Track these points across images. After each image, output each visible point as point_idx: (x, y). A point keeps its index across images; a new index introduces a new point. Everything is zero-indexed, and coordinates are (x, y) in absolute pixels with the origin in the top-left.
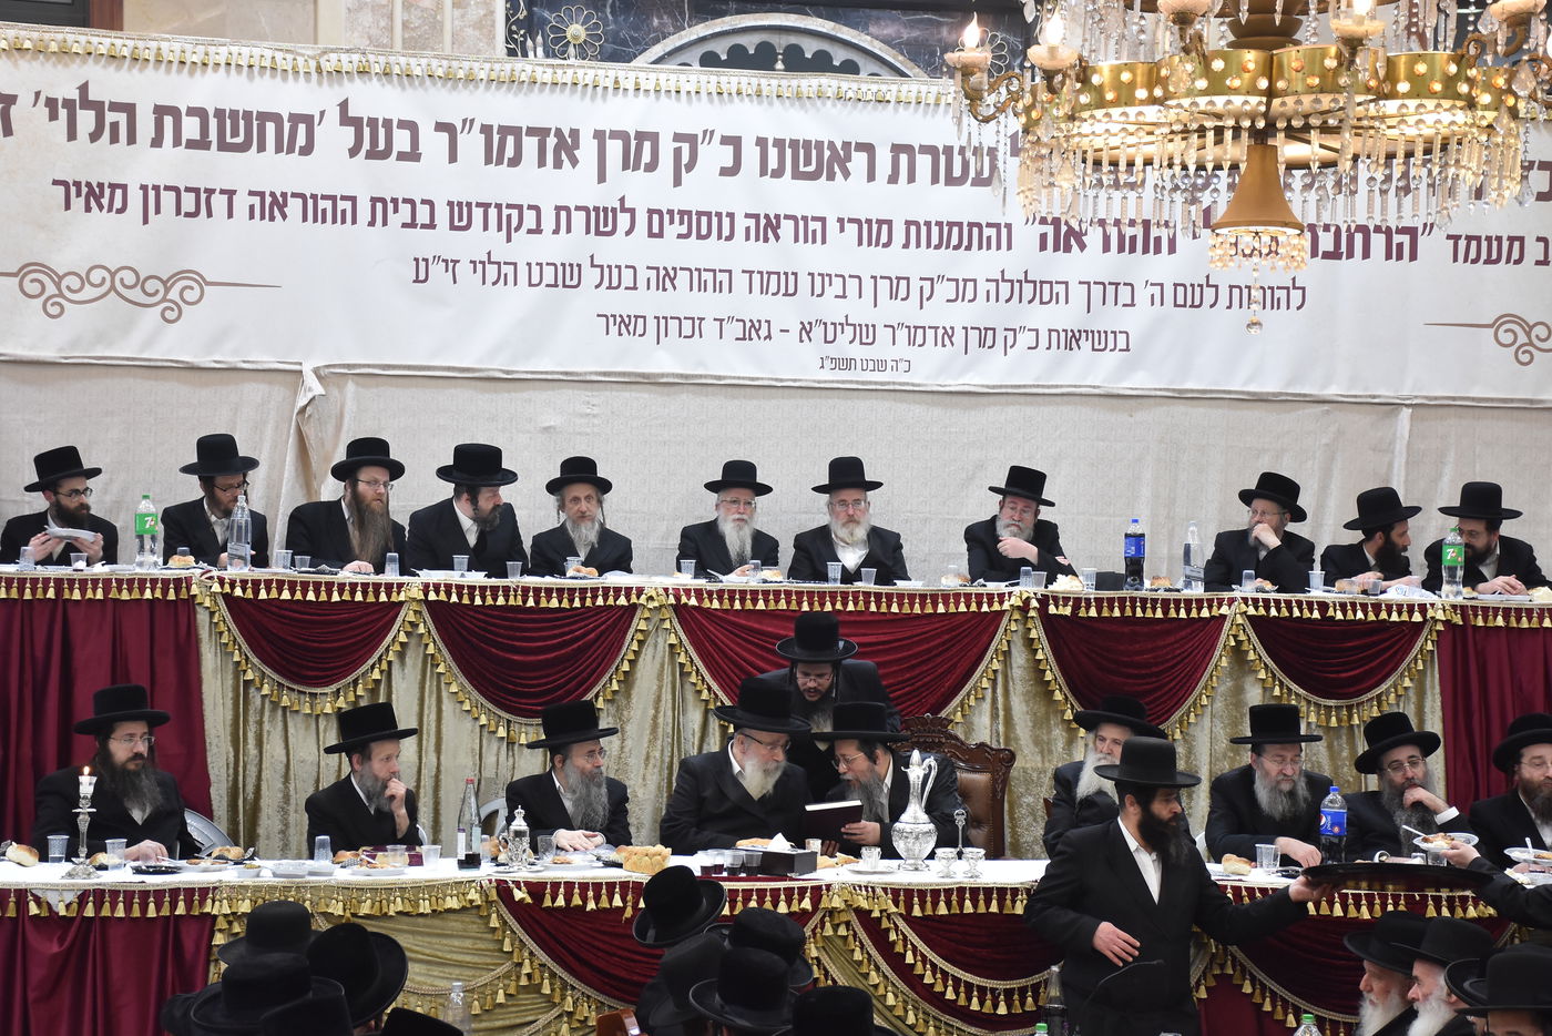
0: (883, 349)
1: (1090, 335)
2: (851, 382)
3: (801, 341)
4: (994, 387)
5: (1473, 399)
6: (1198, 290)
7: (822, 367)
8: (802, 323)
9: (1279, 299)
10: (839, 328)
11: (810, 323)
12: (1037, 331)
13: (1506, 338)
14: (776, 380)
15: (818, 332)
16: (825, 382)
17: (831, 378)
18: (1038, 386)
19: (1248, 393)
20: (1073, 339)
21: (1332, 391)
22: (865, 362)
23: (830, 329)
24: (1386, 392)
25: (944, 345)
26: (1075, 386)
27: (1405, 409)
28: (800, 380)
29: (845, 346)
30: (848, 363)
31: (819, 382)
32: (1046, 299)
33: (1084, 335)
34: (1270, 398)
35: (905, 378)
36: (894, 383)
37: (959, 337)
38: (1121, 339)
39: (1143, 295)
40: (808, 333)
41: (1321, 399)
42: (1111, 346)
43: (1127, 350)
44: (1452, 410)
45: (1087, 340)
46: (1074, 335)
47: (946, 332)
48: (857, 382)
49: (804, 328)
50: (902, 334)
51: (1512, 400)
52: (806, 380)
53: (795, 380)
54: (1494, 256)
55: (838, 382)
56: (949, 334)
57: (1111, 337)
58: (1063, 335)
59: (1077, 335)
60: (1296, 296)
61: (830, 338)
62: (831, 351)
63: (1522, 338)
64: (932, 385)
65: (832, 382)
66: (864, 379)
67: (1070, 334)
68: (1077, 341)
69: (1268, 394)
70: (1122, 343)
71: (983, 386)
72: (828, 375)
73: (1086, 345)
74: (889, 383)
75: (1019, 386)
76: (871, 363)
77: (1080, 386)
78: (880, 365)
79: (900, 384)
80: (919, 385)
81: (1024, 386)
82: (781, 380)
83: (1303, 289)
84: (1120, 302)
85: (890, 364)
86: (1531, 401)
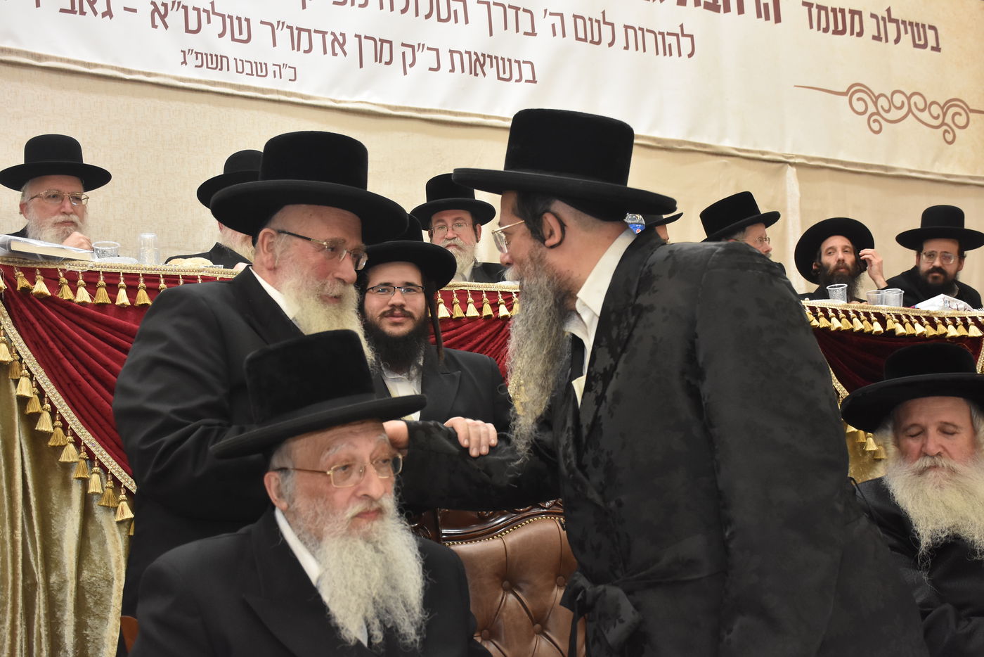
0: (260, 48)
1: (494, 61)
2: (224, 84)
3: (154, 26)
4: (396, 108)
5: (842, 163)
6: (595, 25)
7: (185, 62)
8: (153, 3)
9: (670, 45)
10: (204, 16)
11: (165, 5)
12: (437, 50)
13: (860, 106)
14: (123, 70)
15: (175, 17)
16: (190, 80)
17: (197, 77)
18: (445, 112)
19: (654, 139)
20: (477, 63)
21: (727, 144)
22: (240, 63)
23: (193, 15)
24: (774, 149)
25: (334, 54)
26: (484, 117)
27: (789, 167)
28: (156, 75)
29: (210, 39)
30: (218, 62)
31: (182, 80)
32: (444, 15)
33: (488, 60)
34: (675, 146)
35: (292, 87)
36: (278, 92)
37: (352, 45)
38: (526, 69)
39: (543, 25)
40: (163, 17)
41: (720, 151)
42: (516, 76)
43: (534, 81)
44: (826, 172)
45: (492, 66)
46: (478, 59)
47: (336, 39)
48: (232, 86)
49: (156, 9)
50: (283, 36)
51: (872, 166)
52: (165, 76)
53: (149, 74)
54: (840, 28)
55: (206, 83)
56: (339, 42)
57: (515, 66)
58: (466, 57)
59: (481, 59)
60: (686, 42)
61: (193, 26)
62: (194, 42)
63: (872, 109)
64: (324, 99)
65: (199, 81)
66: (241, 83)
67: (474, 57)
68: (482, 66)
69: (673, 141)
70: (527, 74)
71: (384, 106)
72: (192, 73)
73: (491, 72)
74: (271, 91)
75: (424, 111)
76: (247, 66)
77: (489, 117)
78: (259, 69)
79: (285, 93)
80: (309, 98)
81: (430, 111)
82: (130, 72)
83: (691, 36)
84: (522, 30)
85: (271, 69)
86: (886, 168)
